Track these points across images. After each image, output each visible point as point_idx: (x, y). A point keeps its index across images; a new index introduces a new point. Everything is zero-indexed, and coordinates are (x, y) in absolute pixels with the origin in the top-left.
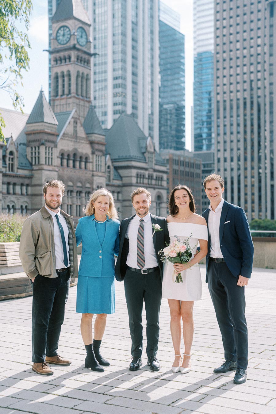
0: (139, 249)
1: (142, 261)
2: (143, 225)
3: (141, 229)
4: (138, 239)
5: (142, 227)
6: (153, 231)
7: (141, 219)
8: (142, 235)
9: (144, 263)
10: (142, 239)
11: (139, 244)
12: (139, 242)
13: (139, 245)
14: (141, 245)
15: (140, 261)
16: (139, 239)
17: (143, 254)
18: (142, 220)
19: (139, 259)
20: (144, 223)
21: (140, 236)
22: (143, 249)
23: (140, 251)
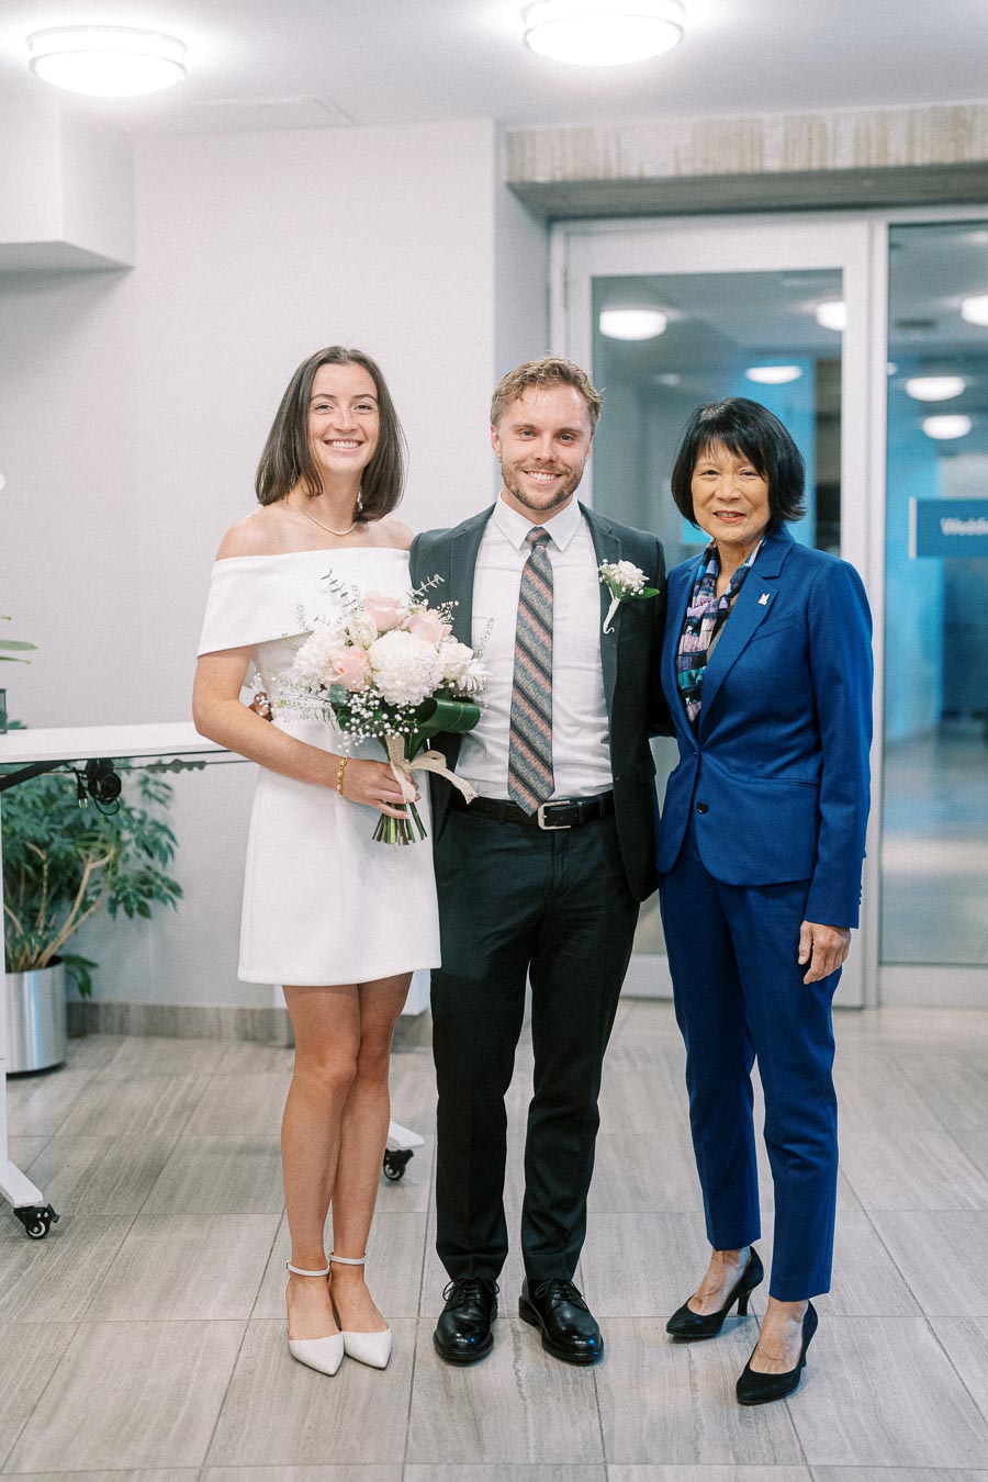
0: (527, 697)
1: (535, 763)
2: (549, 566)
3: (540, 585)
4: (520, 642)
5: (538, 572)
6: (606, 600)
7: (535, 530)
8: (547, 619)
9: (548, 778)
10: (543, 646)
11: (525, 671)
12: (525, 660)
13: (528, 678)
14: (537, 675)
15: (527, 765)
16: (528, 642)
17: (543, 727)
18: (539, 534)
19: (522, 756)
20: (551, 554)
21: (532, 622)
22: (550, 698)
23: (530, 712)
